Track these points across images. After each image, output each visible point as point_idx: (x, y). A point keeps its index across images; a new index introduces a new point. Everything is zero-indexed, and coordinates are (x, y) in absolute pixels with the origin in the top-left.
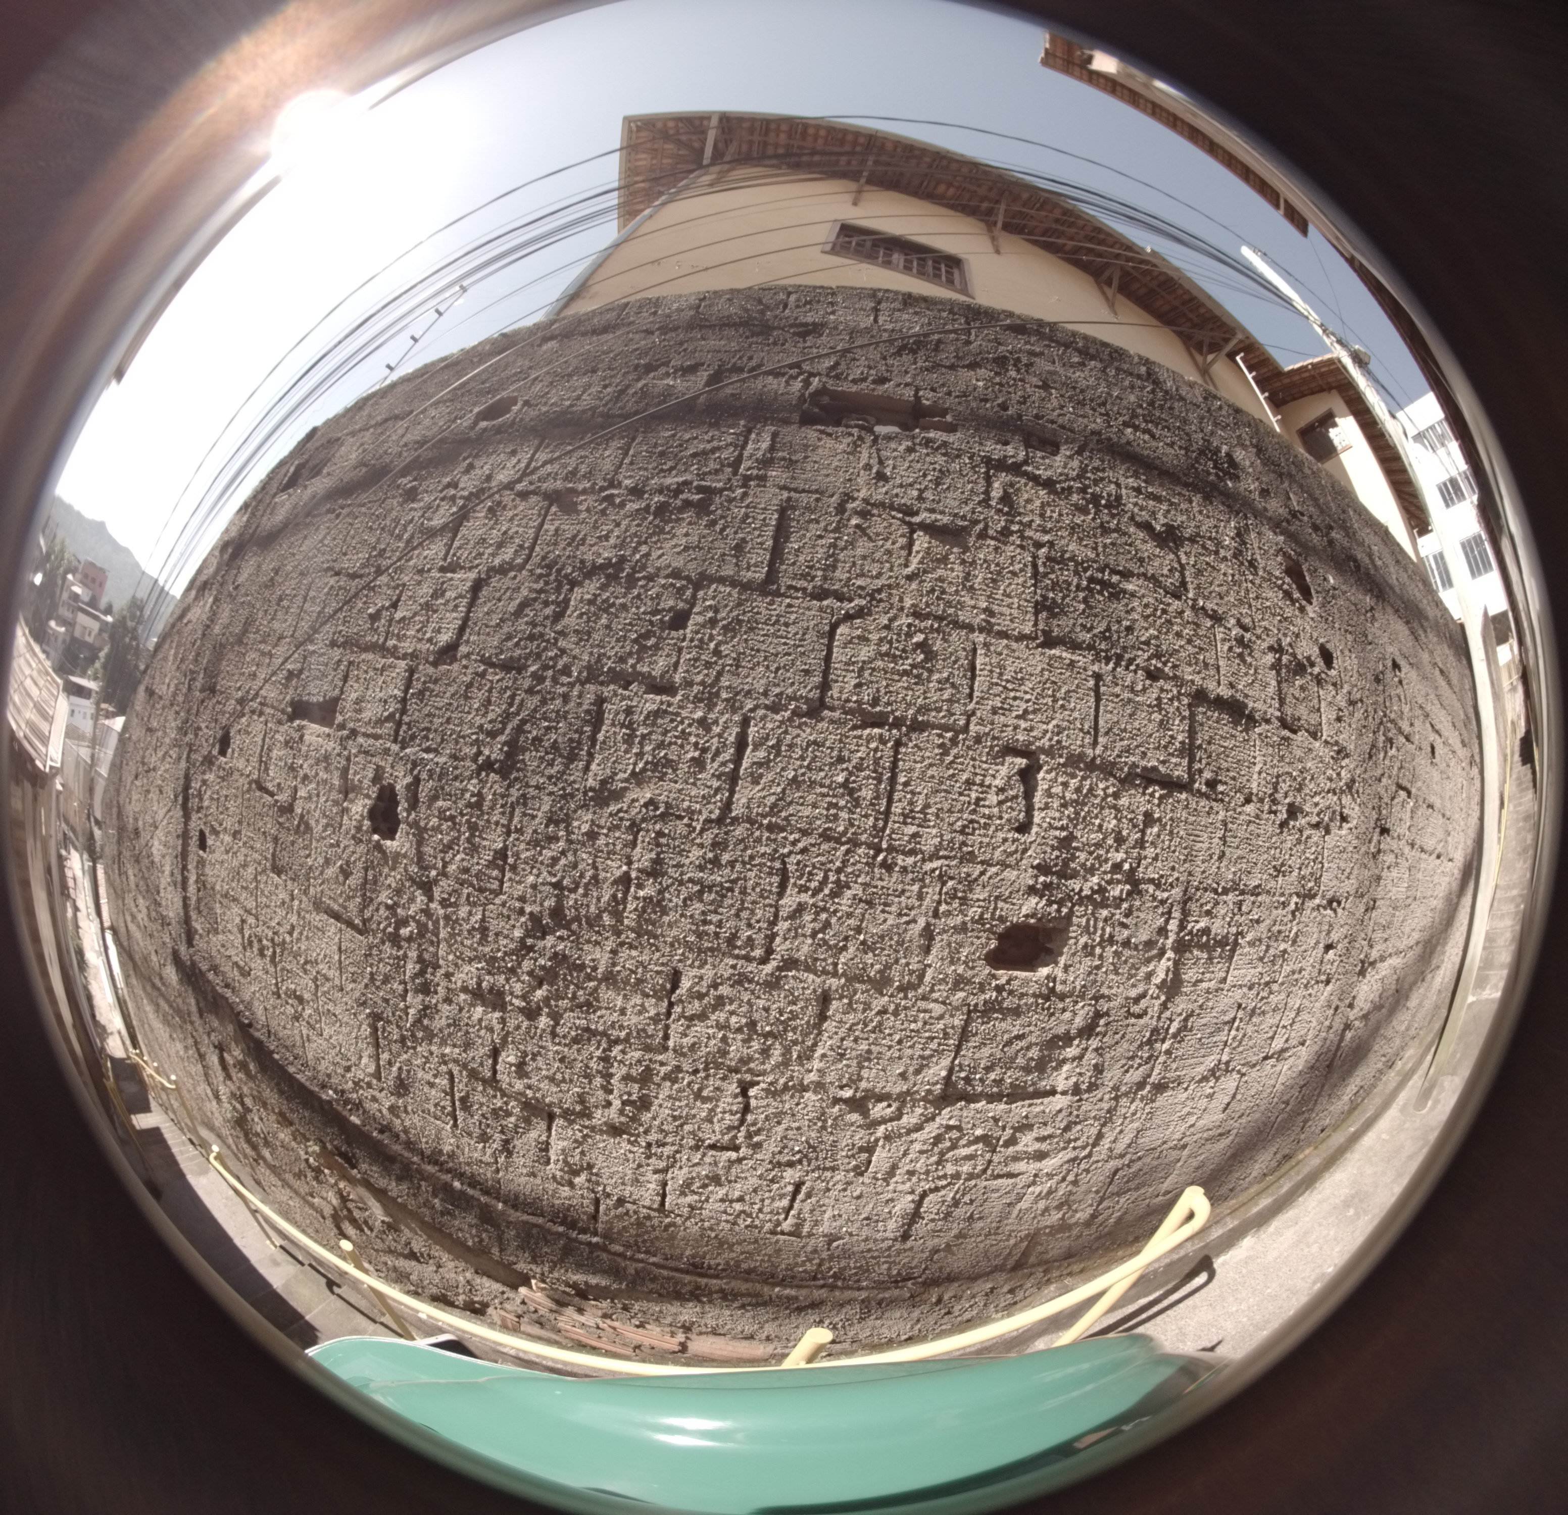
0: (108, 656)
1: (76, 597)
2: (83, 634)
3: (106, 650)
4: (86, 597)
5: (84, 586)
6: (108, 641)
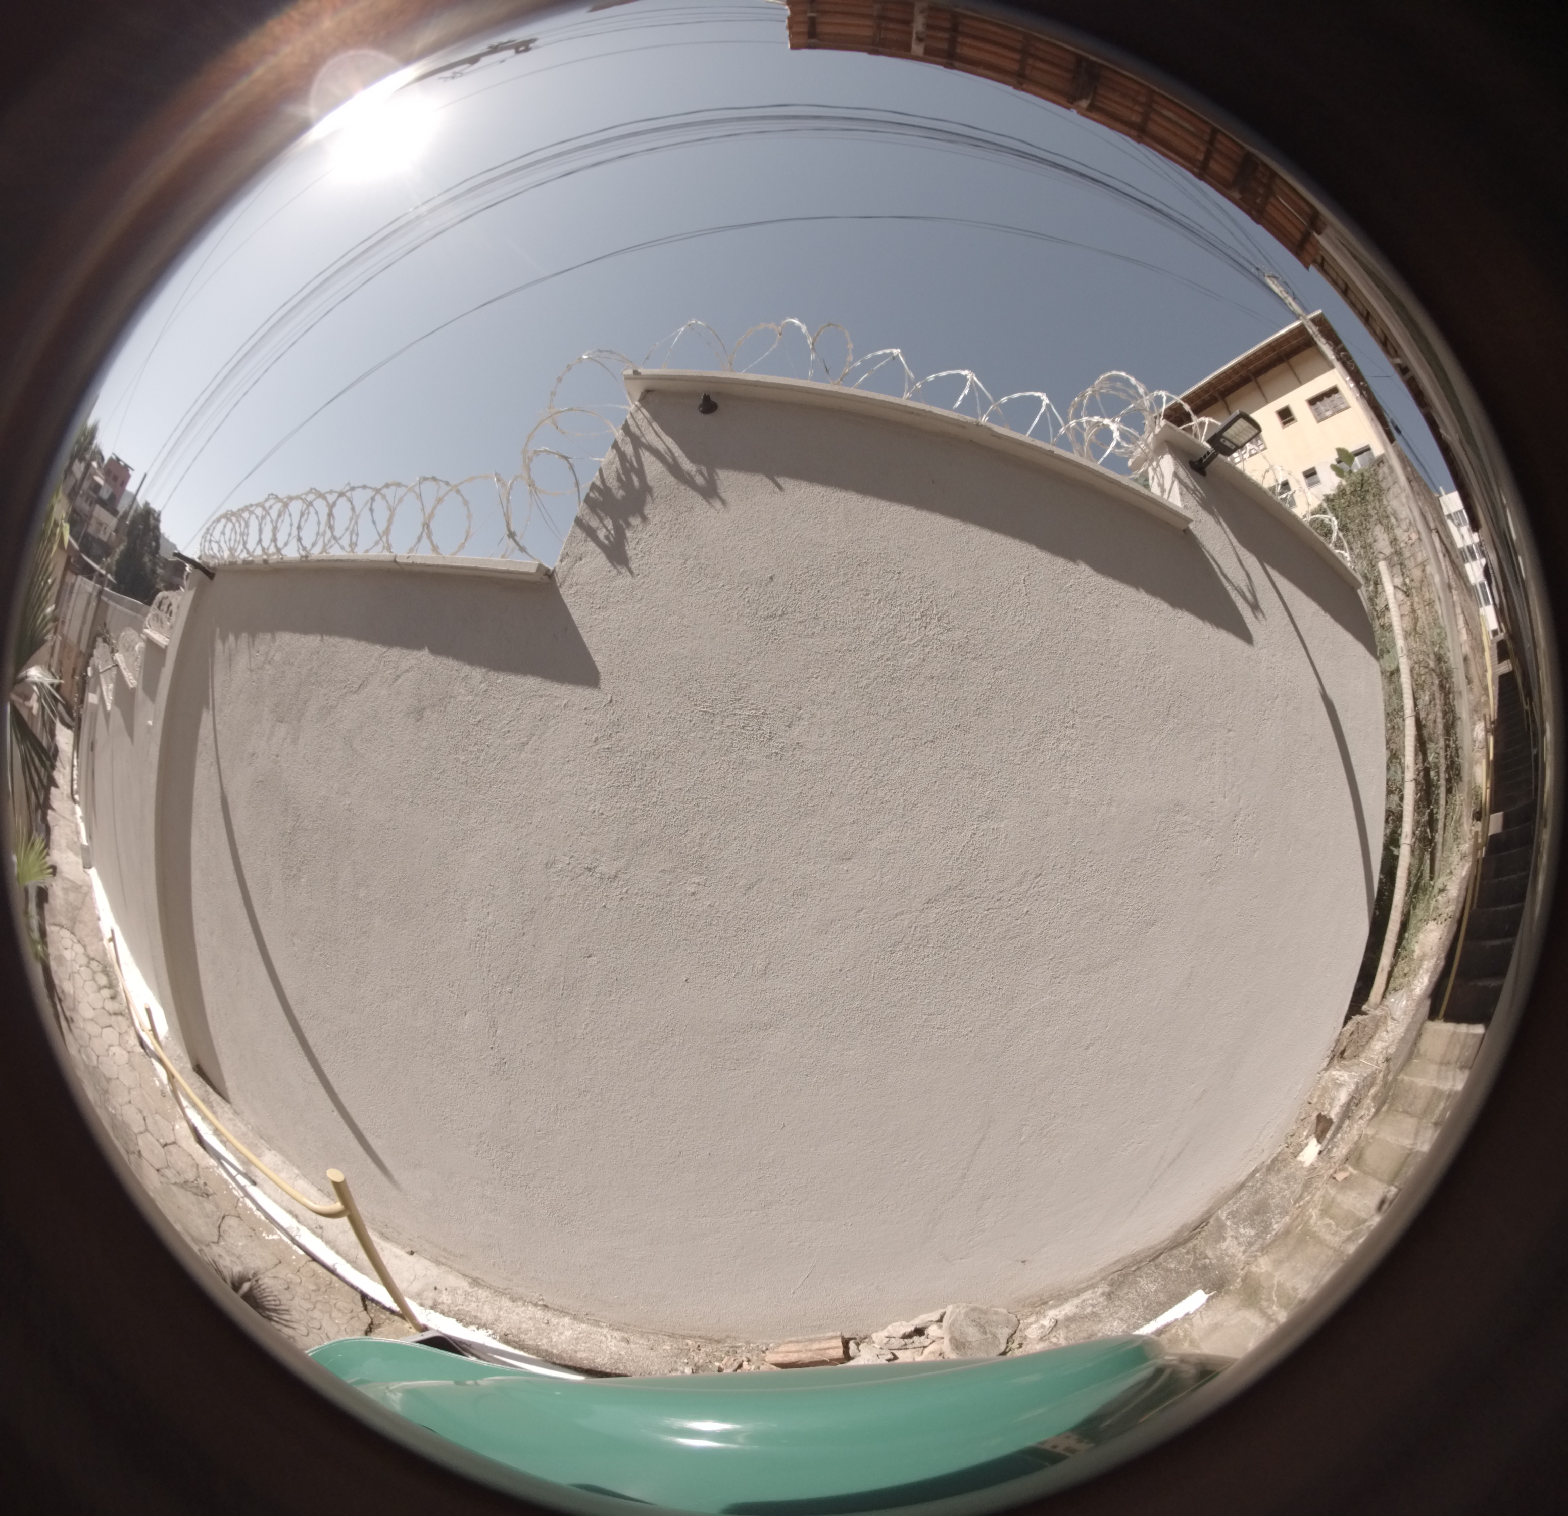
0: (122, 552)
1: (97, 487)
2: (98, 531)
3: (122, 547)
4: (105, 494)
5: (106, 481)
6: (125, 538)
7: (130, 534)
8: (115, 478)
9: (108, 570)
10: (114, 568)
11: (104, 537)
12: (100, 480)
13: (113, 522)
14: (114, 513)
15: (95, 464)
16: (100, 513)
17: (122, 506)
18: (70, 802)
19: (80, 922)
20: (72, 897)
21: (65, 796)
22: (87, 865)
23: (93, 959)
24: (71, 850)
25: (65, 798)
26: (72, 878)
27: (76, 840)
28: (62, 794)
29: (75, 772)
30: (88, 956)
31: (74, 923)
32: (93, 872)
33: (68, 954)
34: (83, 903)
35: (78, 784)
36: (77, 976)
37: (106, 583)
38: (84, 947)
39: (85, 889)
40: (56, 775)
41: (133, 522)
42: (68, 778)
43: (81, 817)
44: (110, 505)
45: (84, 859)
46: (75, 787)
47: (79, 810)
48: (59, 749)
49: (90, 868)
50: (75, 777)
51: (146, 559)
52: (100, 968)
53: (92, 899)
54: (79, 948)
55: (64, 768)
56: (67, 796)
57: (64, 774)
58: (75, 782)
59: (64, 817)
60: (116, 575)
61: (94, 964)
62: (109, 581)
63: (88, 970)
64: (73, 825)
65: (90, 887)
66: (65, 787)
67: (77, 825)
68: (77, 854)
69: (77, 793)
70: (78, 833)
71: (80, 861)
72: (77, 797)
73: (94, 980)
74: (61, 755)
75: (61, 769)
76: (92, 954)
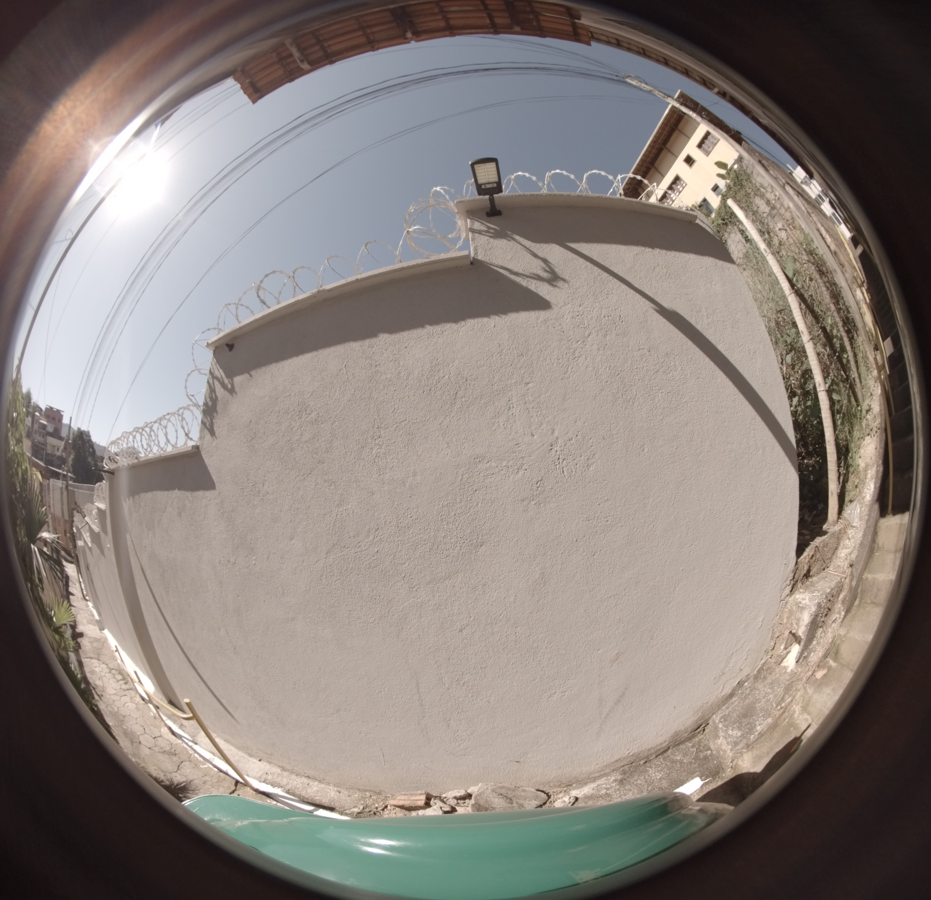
0: (73, 460)
1: (44, 427)
2: (53, 451)
3: (72, 457)
4: (50, 429)
5: (47, 421)
6: (72, 451)
7: (74, 448)
8: (54, 419)
9: (68, 471)
10: (71, 469)
11: (59, 454)
12: (44, 422)
13: (61, 444)
14: (61, 438)
15: (37, 414)
16: (51, 440)
17: (64, 433)
18: (84, 602)
19: (103, 655)
20: (95, 644)
21: (79, 598)
22: (102, 629)
23: (113, 669)
24: (91, 624)
25: (80, 600)
26: (94, 636)
27: (92, 618)
28: (78, 598)
29: (83, 586)
30: (110, 668)
31: (99, 656)
32: (106, 632)
33: (97, 669)
34: (103, 646)
35: (86, 591)
36: (104, 678)
37: (69, 479)
38: (107, 665)
39: (103, 640)
40: (71, 590)
41: (74, 441)
42: (80, 589)
43: (92, 607)
44: (56, 434)
45: (99, 626)
46: (85, 593)
47: (90, 604)
48: (69, 576)
49: (104, 630)
50: (83, 588)
51: (90, 460)
52: (117, 672)
53: (108, 644)
54: (104, 666)
56: (81, 598)
57: (76, 588)
58: (84, 591)
59: (82, 609)
60: (74, 472)
61: (114, 671)
62: (71, 477)
63: (110, 674)
64: (89, 612)
65: (106, 639)
66: (79, 594)
67: (91, 611)
68: (94, 625)
69: (87, 596)
70: (93, 615)
71: (98, 628)
72: (87, 598)
73: (114, 678)
74: (70, 578)
75: (74, 586)
76: (112, 667)
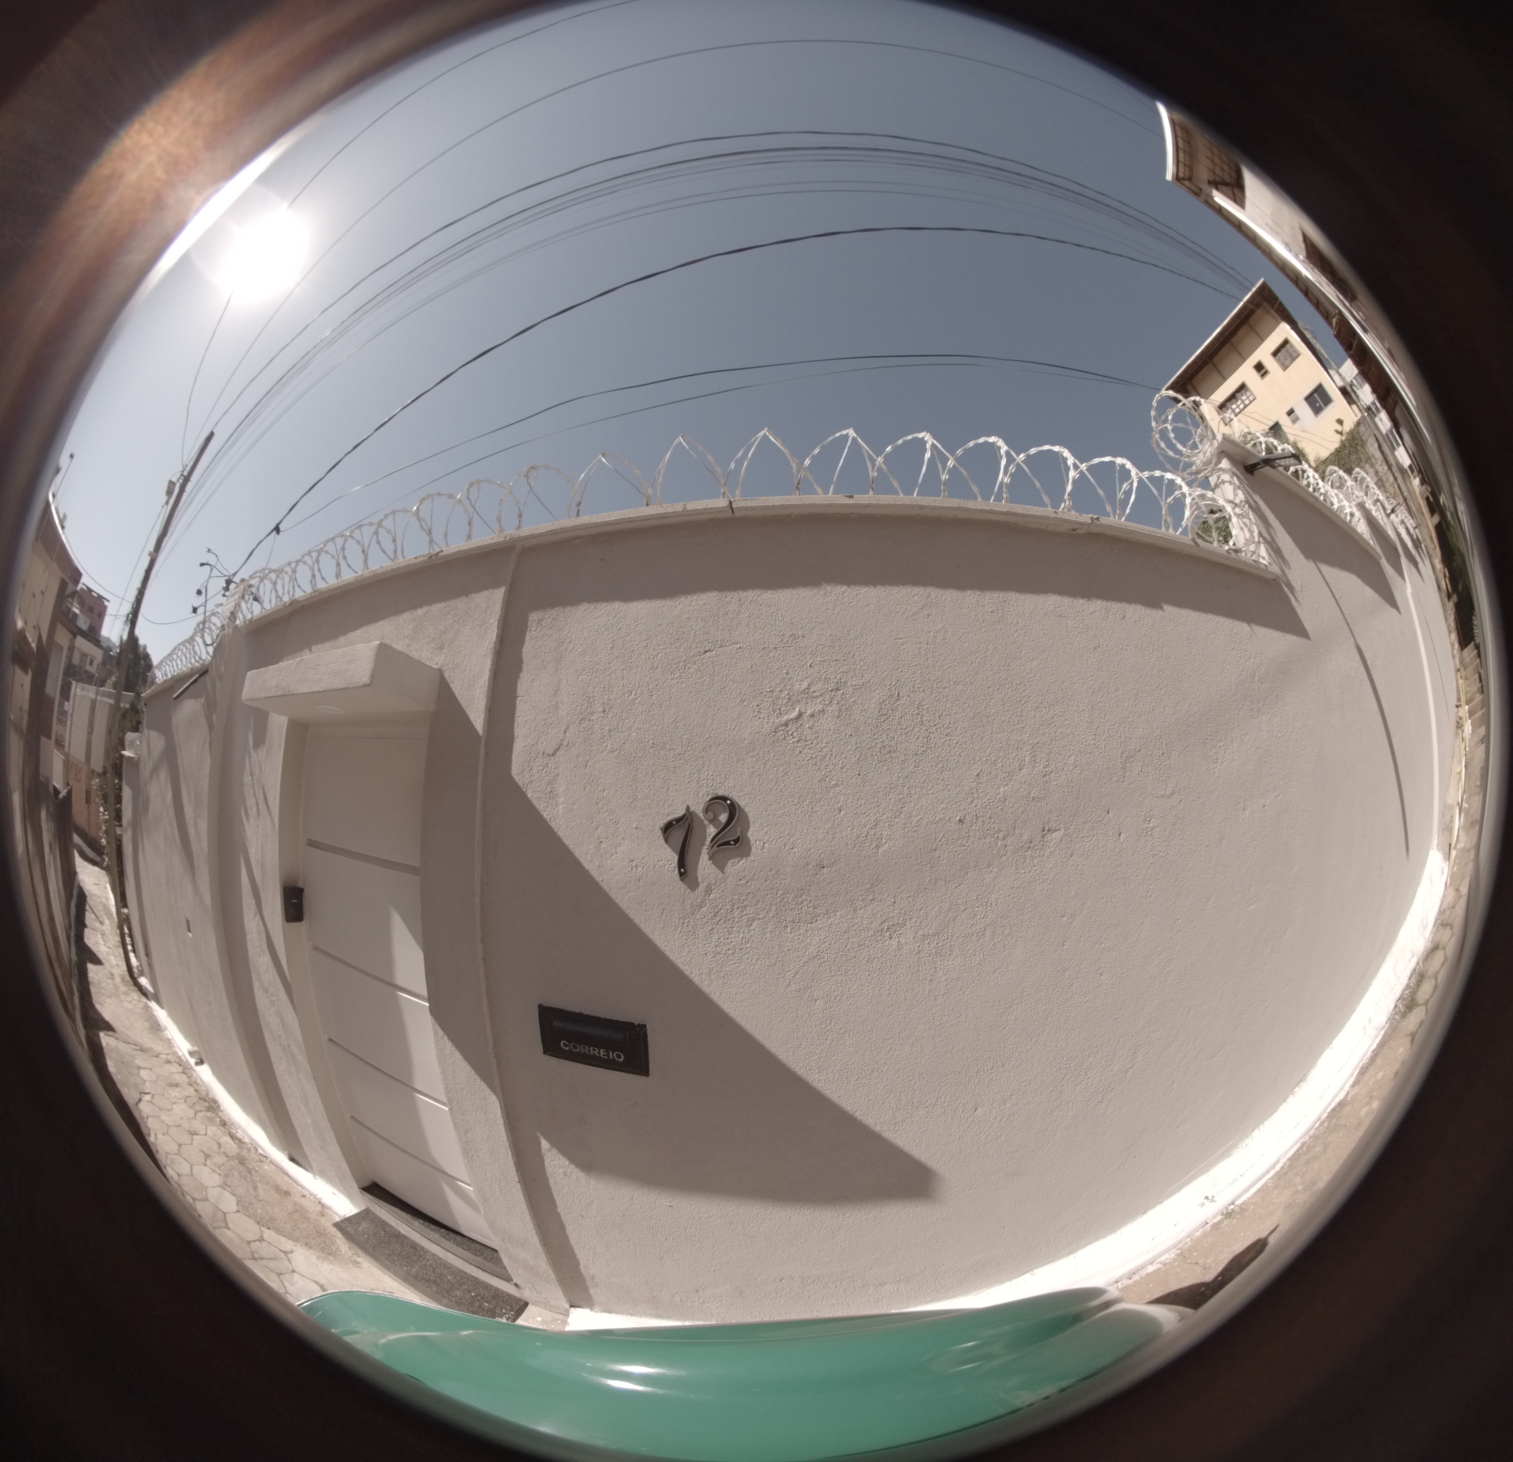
21: (119, 978)
25: (123, 988)
28: (113, 976)
35: (134, 951)
46: (134, 961)
55: (102, 923)
56: (123, 979)
57: (103, 935)
58: (130, 947)
66: (114, 961)
69: (142, 974)
72: (144, 981)
75: (98, 925)
